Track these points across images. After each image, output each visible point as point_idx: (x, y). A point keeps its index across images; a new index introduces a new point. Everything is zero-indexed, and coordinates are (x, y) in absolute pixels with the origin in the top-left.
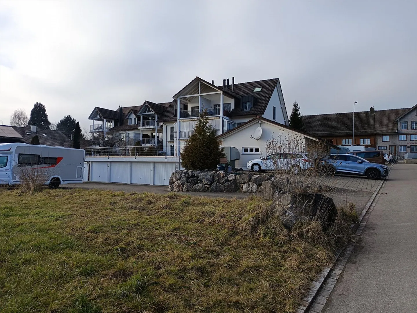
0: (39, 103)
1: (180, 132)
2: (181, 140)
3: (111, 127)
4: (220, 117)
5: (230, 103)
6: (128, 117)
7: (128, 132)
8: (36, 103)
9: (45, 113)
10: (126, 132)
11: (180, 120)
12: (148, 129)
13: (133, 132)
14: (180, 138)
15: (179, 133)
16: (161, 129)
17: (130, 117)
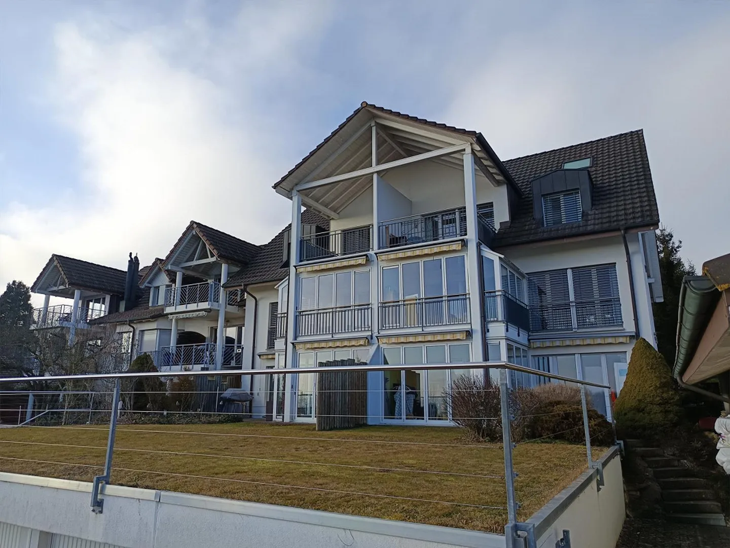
0: (17, 281)
1: (299, 315)
2: (301, 346)
3: (102, 315)
4: (464, 243)
5: (492, 203)
6: (149, 283)
7: (140, 327)
8: (11, 283)
9: (29, 302)
10: (134, 328)
11: (301, 270)
12: (195, 314)
13: (153, 325)
14: (300, 339)
15: (296, 317)
16: (240, 313)
17: (156, 284)
